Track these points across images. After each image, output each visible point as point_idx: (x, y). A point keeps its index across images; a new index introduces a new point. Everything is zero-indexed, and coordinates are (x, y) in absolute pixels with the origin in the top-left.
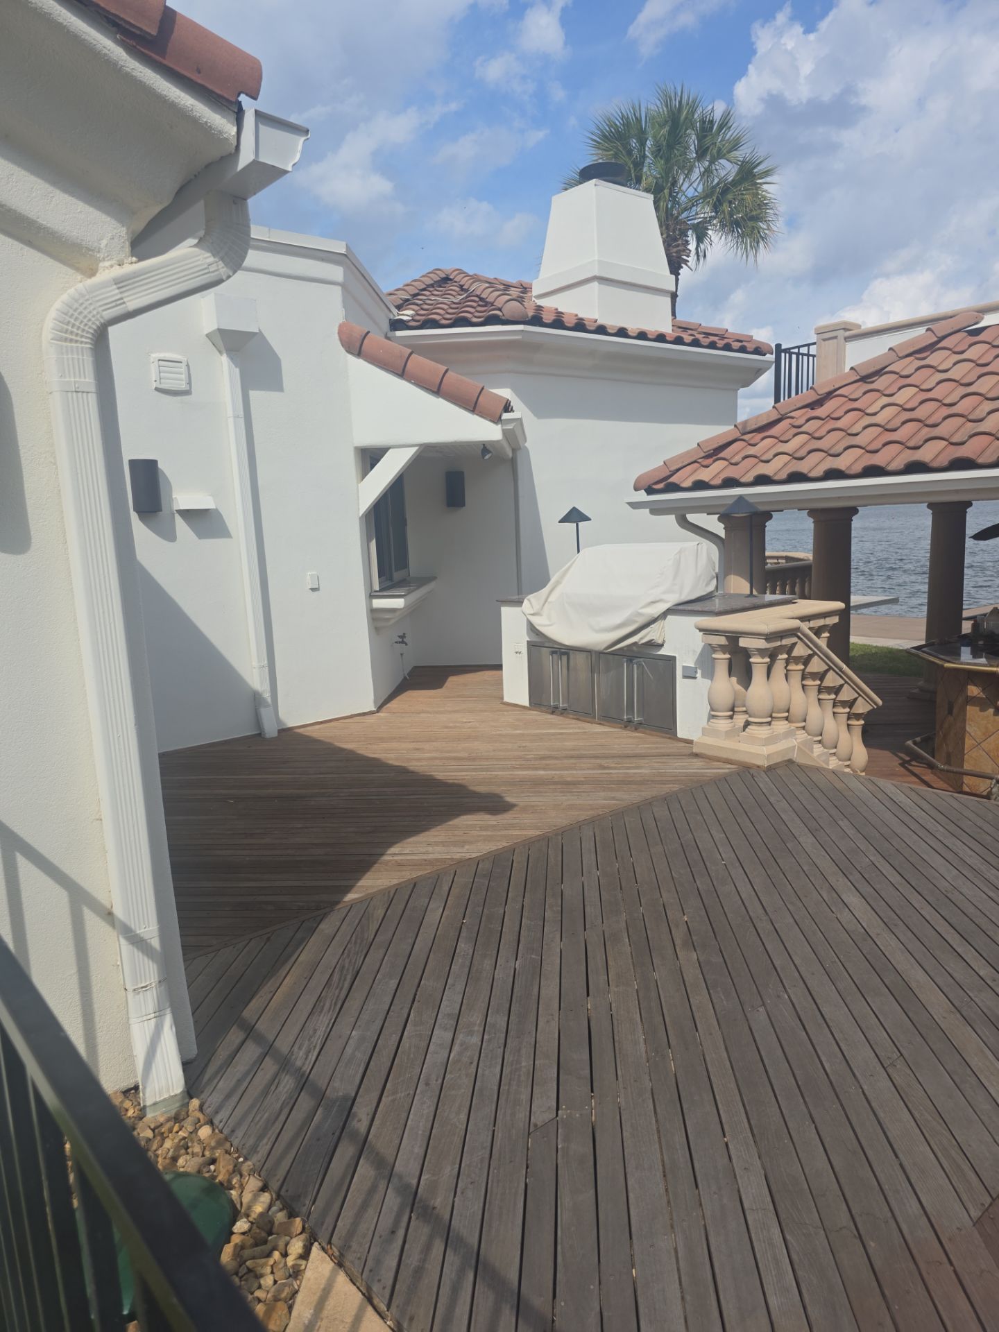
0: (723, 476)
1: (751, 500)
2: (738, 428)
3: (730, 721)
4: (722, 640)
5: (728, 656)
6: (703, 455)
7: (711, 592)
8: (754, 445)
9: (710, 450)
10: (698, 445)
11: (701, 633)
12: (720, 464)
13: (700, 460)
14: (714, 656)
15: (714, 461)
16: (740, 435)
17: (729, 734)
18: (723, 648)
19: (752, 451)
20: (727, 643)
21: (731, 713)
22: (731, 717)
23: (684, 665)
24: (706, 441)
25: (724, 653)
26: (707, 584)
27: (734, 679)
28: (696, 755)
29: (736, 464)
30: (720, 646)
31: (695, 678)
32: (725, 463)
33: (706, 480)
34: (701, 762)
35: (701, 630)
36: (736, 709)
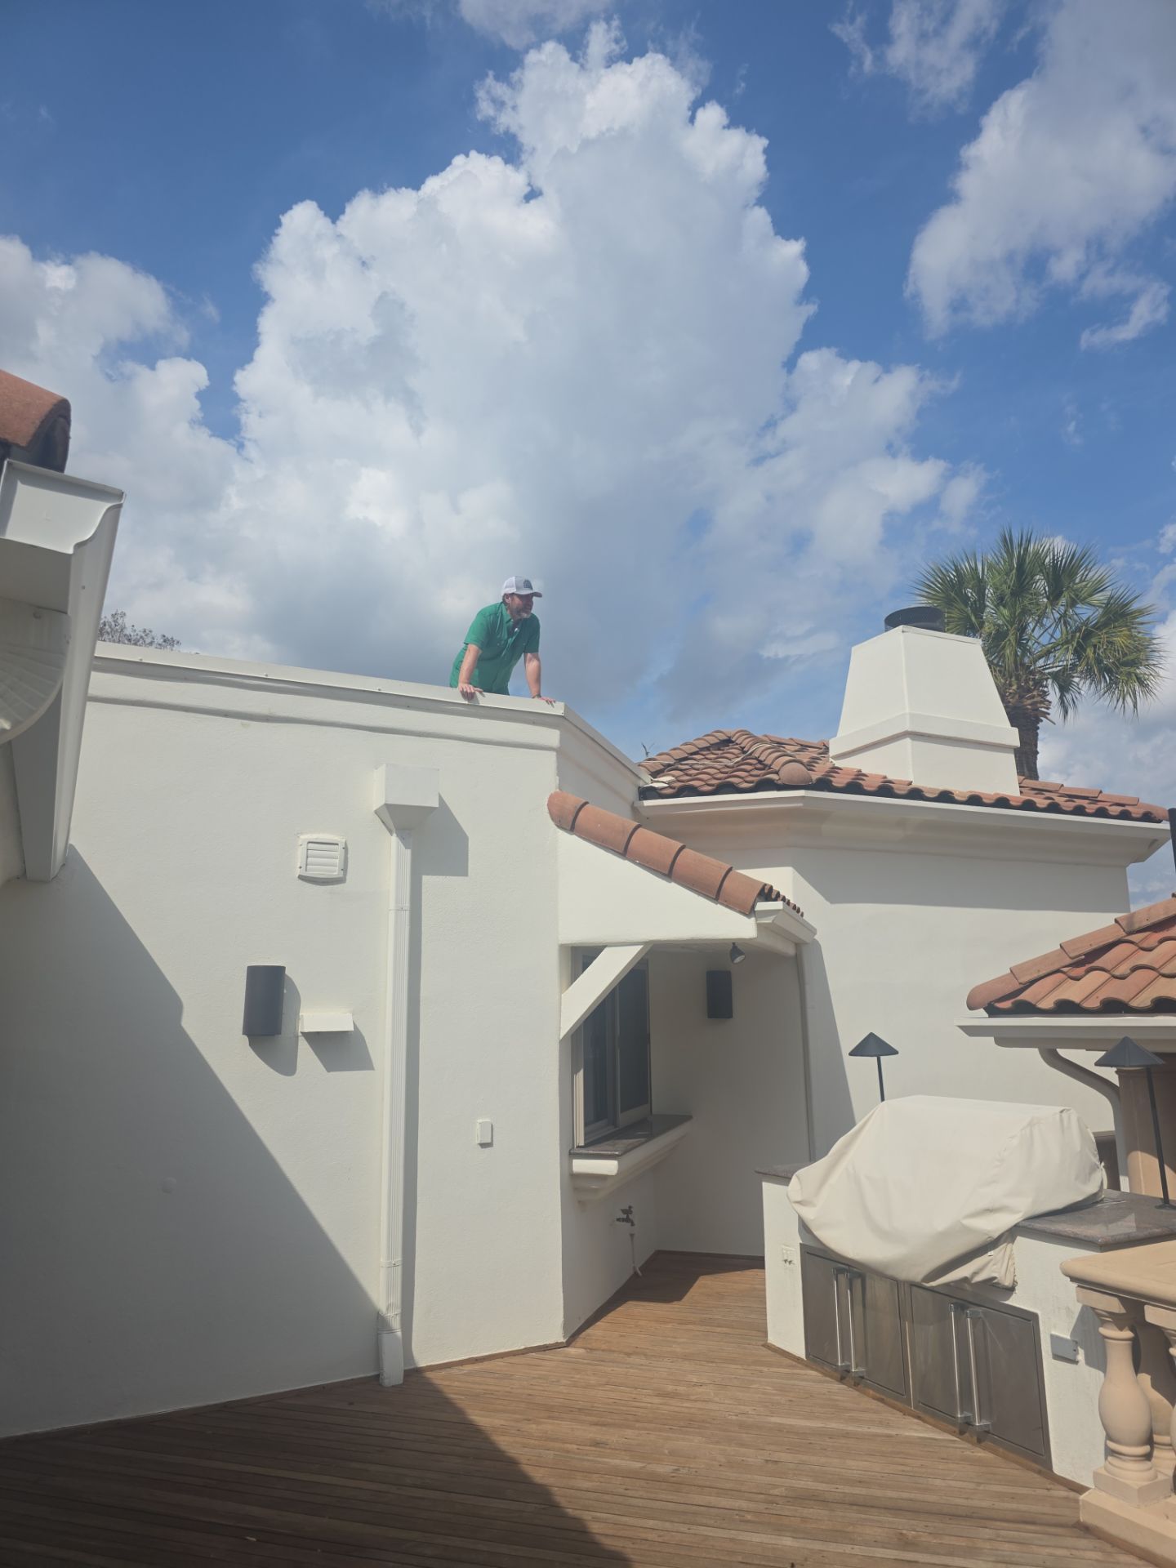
0: (1104, 994)
2: (1120, 924)
3: (1148, 1464)
4: (1114, 1305)
5: (1128, 1334)
6: (1069, 961)
7: (1095, 1195)
8: (1150, 950)
9: (1080, 955)
10: (1061, 946)
11: (1075, 1285)
12: (1096, 978)
13: (1065, 969)
14: (1103, 1331)
15: (1088, 971)
16: (1124, 934)
17: (1145, 1494)
18: (1118, 1321)
19: (1145, 959)
20: (1123, 1311)
21: (1147, 1449)
22: (1148, 1457)
23: (1053, 1333)
24: (1073, 942)
25: (1121, 1329)
26: (1087, 1179)
27: (1146, 1379)
28: (1086, 1530)
29: (1122, 978)
30: (1111, 1314)
31: (1075, 1362)
32: (1105, 976)
33: (1077, 1000)
34: (1095, 1549)
35: (1073, 1279)
36: (1156, 1438)
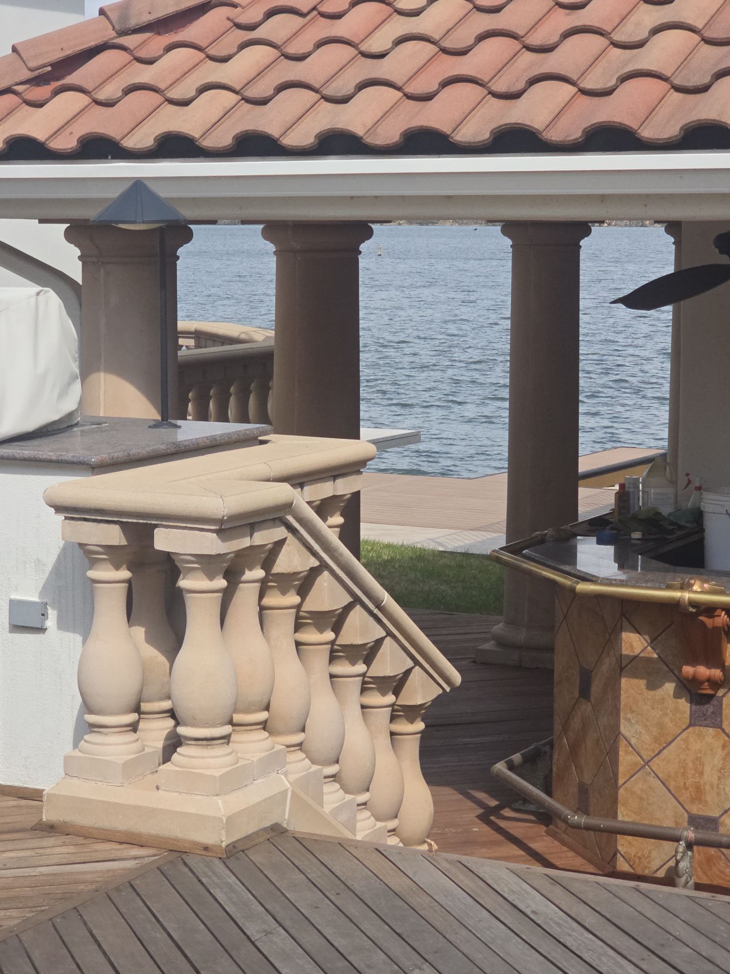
0: (82, 128)
1: (163, 193)
2: (107, 17)
3: (132, 736)
4: (114, 535)
5: (125, 574)
6: (26, 75)
8: (150, 62)
9: (44, 66)
10: (14, 49)
11: (61, 517)
12: (69, 103)
13: (19, 88)
14: (92, 574)
15: (56, 92)
16: (114, 34)
17: (131, 770)
18: (114, 554)
19: (146, 74)
20: (124, 542)
21: (134, 717)
22: (134, 727)
23: (13, 597)
24: (34, 43)
25: (117, 568)
27: (139, 632)
28: (51, 829)
29: (109, 104)
30: (109, 549)
31: (41, 630)
32: (83, 99)
33: (41, 136)
34: (64, 844)
35: (59, 509)
36: (145, 707)
